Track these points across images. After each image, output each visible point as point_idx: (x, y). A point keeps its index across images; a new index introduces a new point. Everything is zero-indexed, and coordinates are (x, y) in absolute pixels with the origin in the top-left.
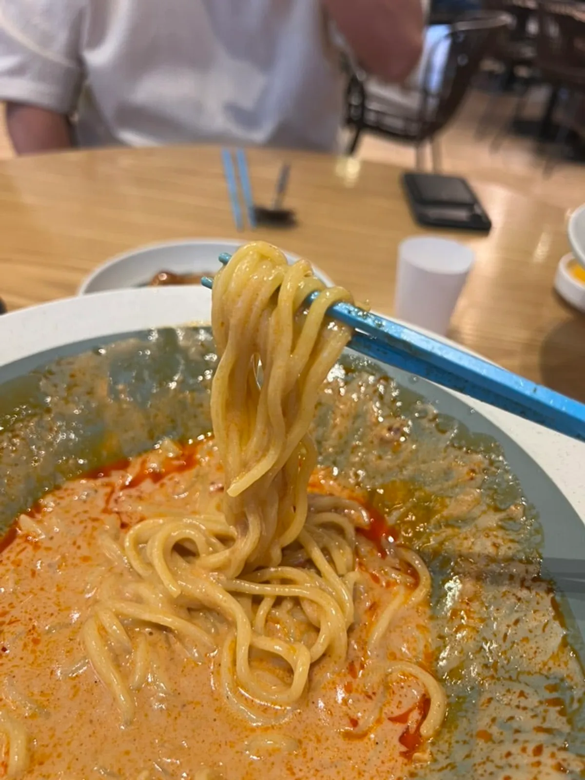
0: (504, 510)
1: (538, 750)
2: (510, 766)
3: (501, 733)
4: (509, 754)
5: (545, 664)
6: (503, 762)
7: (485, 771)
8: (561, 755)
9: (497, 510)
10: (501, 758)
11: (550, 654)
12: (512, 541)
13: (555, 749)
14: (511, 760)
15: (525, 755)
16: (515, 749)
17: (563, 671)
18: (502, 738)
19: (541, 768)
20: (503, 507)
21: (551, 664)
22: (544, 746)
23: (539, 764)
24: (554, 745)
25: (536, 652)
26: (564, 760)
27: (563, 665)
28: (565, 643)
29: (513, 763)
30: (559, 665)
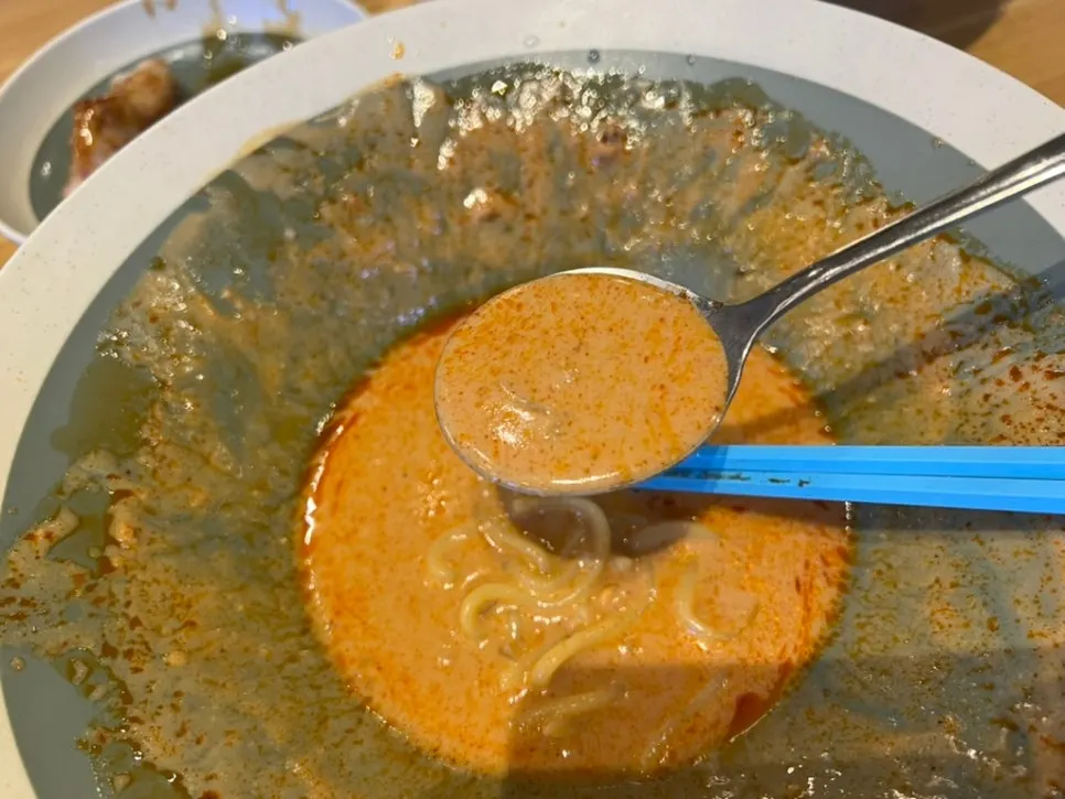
0: (803, 158)
1: (1016, 373)
2: (997, 406)
3: (962, 384)
4: (987, 397)
5: (959, 291)
6: (986, 409)
7: (974, 427)
8: (1043, 364)
9: (794, 162)
10: (981, 406)
11: (957, 278)
12: (834, 186)
13: (1031, 363)
14: (993, 400)
15: (1005, 387)
16: (990, 388)
17: (983, 287)
18: (965, 388)
19: (1033, 387)
20: (799, 155)
21: (965, 287)
22: (1019, 366)
23: (1027, 385)
24: (1028, 359)
25: (940, 287)
26: (1050, 366)
27: (979, 281)
28: (965, 258)
29: (999, 401)
30: (976, 283)
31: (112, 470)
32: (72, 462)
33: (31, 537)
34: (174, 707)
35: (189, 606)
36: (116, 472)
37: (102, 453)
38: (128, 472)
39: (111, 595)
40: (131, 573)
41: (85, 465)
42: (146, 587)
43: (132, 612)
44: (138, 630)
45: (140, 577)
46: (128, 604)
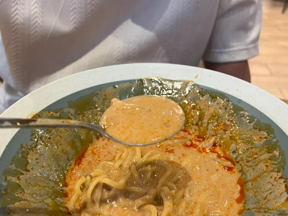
0: (272, 153)
5: (278, 207)
9: (269, 152)
11: (281, 203)
12: (273, 164)
17: (285, 209)
20: (271, 151)
21: (281, 206)
25: (276, 203)
30: (284, 207)
31: (73, 114)
32: (68, 107)
33: (50, 112)
34: (40, 155)
35: (61, 145)
36: (73, 115)
37: (74, 109)
38: (75, 116)
39: (51, 131)
40: (58, 131)
41: (70, 109)
42: (58, 136)
43: (51, 137)
44: (49, 140)
45: (59, 133)
46: (52, 135)
